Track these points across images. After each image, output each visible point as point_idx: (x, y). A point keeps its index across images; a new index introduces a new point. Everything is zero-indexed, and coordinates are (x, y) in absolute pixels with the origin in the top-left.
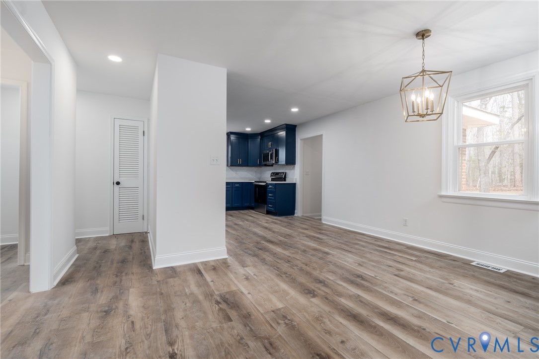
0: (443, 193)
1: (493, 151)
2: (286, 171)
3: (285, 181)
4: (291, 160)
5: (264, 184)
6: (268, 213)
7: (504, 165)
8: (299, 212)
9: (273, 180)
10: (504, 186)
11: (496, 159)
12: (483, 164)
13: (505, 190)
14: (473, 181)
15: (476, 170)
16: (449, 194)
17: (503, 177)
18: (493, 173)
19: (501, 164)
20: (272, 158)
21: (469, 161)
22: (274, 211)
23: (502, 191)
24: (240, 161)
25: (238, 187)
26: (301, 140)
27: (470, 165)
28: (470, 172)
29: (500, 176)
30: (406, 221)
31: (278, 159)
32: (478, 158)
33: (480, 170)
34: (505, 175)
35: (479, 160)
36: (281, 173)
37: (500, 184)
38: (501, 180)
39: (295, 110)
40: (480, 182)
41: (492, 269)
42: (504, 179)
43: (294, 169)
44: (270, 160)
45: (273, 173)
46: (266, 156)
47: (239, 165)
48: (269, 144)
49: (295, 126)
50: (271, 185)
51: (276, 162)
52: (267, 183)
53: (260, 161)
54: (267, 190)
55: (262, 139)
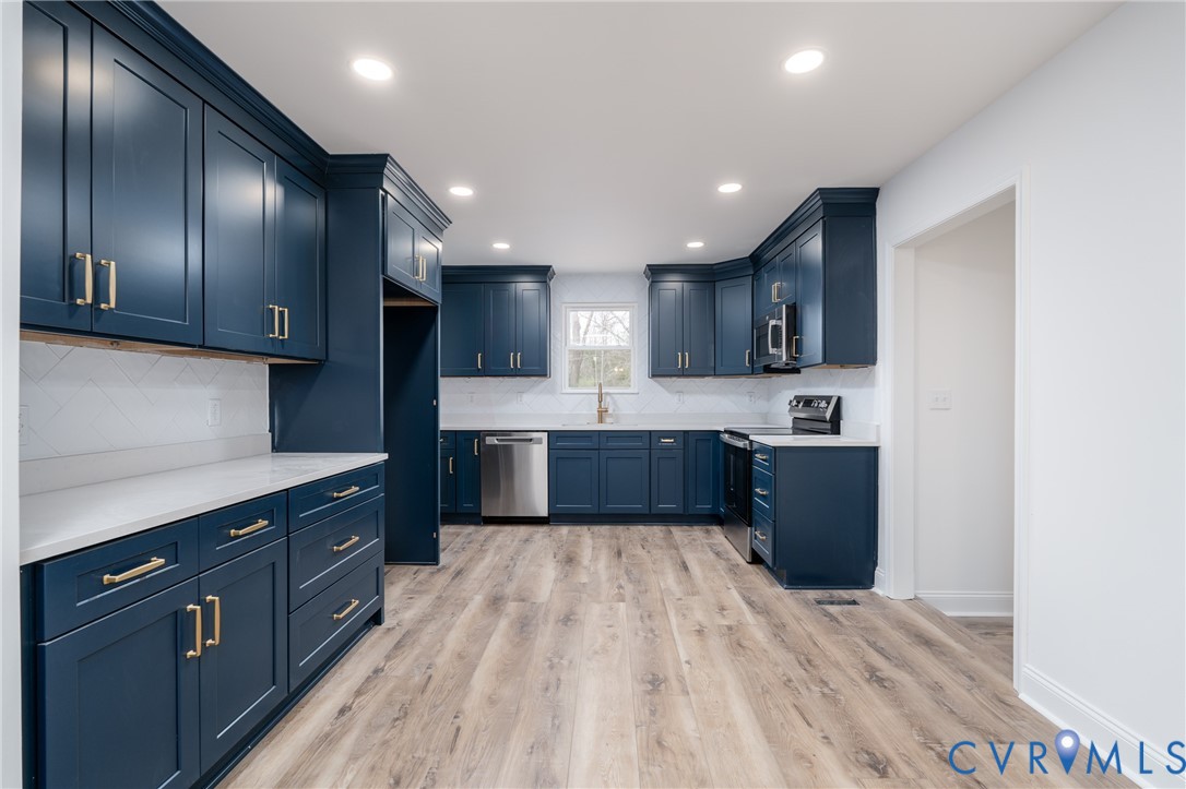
2: (843, 393)
3: (838, 436)
5: (740, 444)
9: (799, 428)
20: (776, 344)
22: (770, 563)
24: (684, 359)
25: (668, 448)
26: (896, 247)
31: (799, 344)
36: (822, 398)
43: (872, 384)
44: (772, 351)
45: (798, 399)
46: (762, 338)
47: (683, 374)
48: (774, 292)
49: (873, 193)
50: (764, 449)
51: (791, 357)
52: (751, 442)
53: (751, 355)
54: (751, 468)
55: (756, 276)
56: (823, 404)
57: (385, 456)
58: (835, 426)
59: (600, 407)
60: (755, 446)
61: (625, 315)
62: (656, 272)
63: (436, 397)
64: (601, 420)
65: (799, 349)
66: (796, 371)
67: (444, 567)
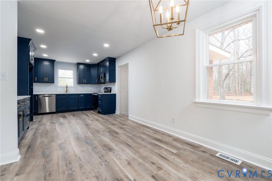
0: (197, 100)
1: (226, 76)
2: (111, 87)
3: (111, 92)
4: (113, 80)
5: (96, 95)
6: (99, 112)
7: (230, 83)
8: (118, 112)
9: (105, 92)
10: (231, 93)
11: (227, 81)
12: (222, 82)
13: (231, 95)
14: (217, 91)
15: (218, 86)
16: (200, 101)
17: (230, 89)
18: (226, 87)
19: (229, 83)
20: (102, 79)
21: (215, 81)
22: (101, 112)
23: (230, 95)
24: (85, 81)
25: (82, 97)
26: (118, 67)
27: (216, 83)
28: (216, 87)
29: (229, 88)
30: (174, 119)
31: (105, 79)
32: (219, 79)
33: (220, 85)
34: (231, 88)
35: (220, 80)
36: (108, 87)
37: (229, 92)
38: (229, 91)
39: (106, 45)
40: (220, 91)
41: (231, 161)
42: (231, 90)
43: (115, 85)
44: (101, 80)
45: (105, 88)
46: (99, 78)
47: (84, 83)
48: (101, 70)
49: (115, 59)
50: (100, 95)
51: (104, 81)
52: (98, 94)
53: (97, 81)
54: (98, 98)
55: (98, 67)
56: (109, 88)
57: (30, 96)
58: (110, 92)
59: (66, 89)
60: (99, 95)
61: (72, 72)
62: (79, 64)
63: (33, 86)
64: (67, 92)
65: (105, 80)
66: (105, 83)
67: (34, 122)
